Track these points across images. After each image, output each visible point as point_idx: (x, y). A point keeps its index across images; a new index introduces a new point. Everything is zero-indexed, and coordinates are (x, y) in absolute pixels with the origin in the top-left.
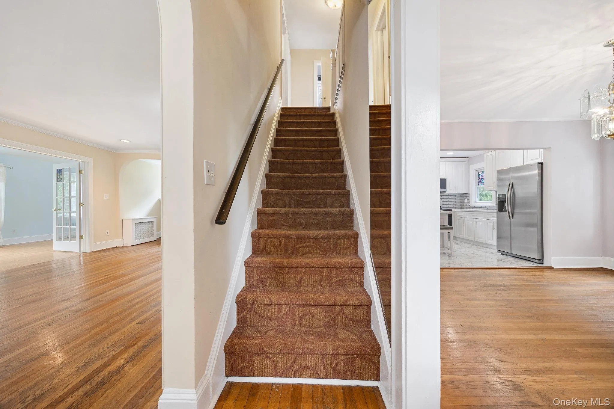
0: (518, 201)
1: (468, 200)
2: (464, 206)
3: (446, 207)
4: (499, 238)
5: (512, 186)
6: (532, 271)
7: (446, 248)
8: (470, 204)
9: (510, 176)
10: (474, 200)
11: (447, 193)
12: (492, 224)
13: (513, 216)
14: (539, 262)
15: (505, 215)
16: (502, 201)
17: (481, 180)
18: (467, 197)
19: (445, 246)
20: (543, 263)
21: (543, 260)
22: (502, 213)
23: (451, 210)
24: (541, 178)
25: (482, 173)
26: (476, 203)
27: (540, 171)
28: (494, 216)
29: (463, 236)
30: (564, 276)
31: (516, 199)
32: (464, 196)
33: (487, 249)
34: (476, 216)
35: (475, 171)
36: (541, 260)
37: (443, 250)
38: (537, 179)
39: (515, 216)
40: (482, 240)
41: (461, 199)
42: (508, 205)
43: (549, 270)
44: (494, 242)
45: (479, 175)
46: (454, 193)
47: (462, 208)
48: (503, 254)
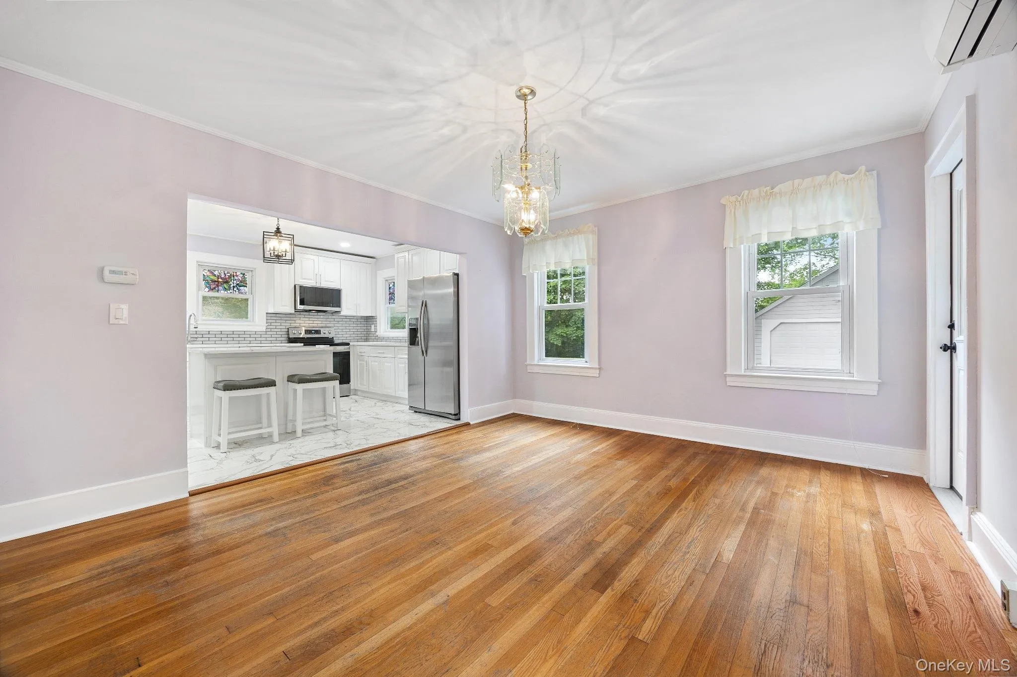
0: (432, 330)
1: (375, 328)
2: (370, 338)
3: (342, 338)
4: (411, 385)
5: (426, 305)
6: (447, 436)
7: (330, 415)
8: (377, 334)
9: (423, 292)
10: (383, 328)
11: (343, 313)
12: (404, 365)
13: (426, 351)
14: (454, 418)
15: (417, 349)
16: (414, 329)
17: (392, 297)
18: (374, 322)
19: (328, 412)
20: (459, 419)
21: (460, 415)
22: (414, 348)
23: (348, 344)
24: (457, 298)
25: (393, 285)
26: (386, 332)
27: (456, 289)
28: (403, 353)
29: (364, 388)
30: (479, 435)
31: (430, 327)
32: (369, 320)
33: (399, 405)
34: (383, 353)
35: (384, 282)
36: (457, 416)
37: (325, 420)
38: (452, 299)
39: (429, 351)
40: (391, 392)
41: (366, 325)
42: (420, 335)
43: (465, 428)
44: (404, 393)
45: (390, 288)
46: (355, 314)
47: (367, 340)
48: (416, 412)
